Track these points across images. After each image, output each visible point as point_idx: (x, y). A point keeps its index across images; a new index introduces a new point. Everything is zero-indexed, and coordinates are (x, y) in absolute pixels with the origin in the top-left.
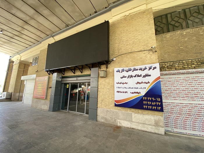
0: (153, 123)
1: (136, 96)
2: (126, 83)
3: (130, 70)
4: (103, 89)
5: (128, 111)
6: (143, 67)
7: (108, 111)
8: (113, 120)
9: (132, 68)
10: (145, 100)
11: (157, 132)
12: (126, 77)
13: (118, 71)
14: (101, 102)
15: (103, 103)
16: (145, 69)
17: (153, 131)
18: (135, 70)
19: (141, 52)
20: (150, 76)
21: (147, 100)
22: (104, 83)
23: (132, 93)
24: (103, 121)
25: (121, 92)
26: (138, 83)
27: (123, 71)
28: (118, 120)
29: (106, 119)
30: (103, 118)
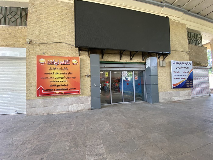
0: (188, 94)
1: (184, 80)
2: (179, 72)
3: (180, 63)
4: (162, 76)
5: (178, 90)
6: (186, 62)
7: (167, 93)
8: (170, 98)
9: (182, 62)
10: (187, 82)
11: (189, 99)
12: (178, 68)
13: (174, 63)
14: (161, 87)
15: (162, 88)
16: (187, 64)
17: (188, 99)
18: (183, 63)
19: (182, 52)
20: (189, 68)
21: (188, 82)
22: (162, 71)
23: (182, 79)
24: (163, 101)
25: (176, 78)
26: (184, 72)
27: (177, 63)
28: (173, 98)
29: (165, 99)
30: (163, 99)
